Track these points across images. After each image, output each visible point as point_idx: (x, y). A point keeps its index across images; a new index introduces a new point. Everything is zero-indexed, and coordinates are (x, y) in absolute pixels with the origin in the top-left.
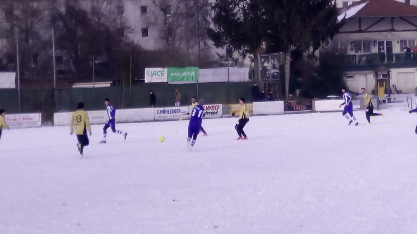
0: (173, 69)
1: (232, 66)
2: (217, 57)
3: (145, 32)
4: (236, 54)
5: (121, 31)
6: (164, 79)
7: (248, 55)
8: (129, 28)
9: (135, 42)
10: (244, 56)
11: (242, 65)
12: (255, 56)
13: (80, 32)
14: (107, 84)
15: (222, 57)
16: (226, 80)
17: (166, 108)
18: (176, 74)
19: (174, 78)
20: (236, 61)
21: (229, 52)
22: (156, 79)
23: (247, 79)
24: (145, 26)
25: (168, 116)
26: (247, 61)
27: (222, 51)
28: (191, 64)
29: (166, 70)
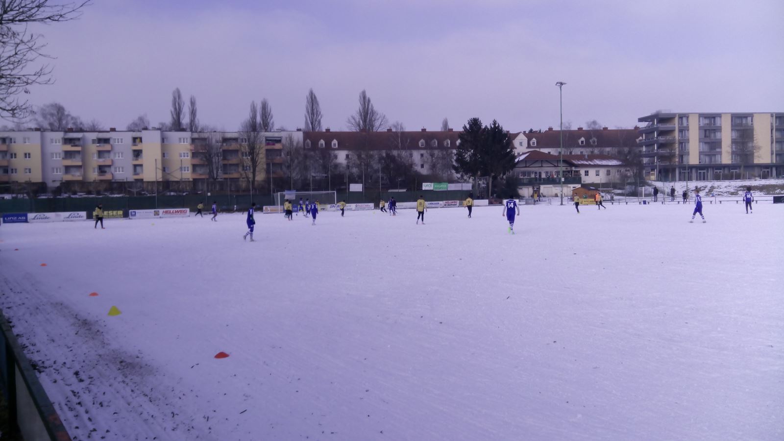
0: (436, 183)
1: (464, 183)
2: (456, 178)
3: (422, 166)
4: (465, 177)
5: (411, 165)
6: (432, 188)
7: (471, 177)
8: (415, 164)
9: (418, 170)
10: (469, 178)
11: (468, 182)
12: (475, 178)
13: (392, 166)
14: (404, 190)
15: (459, 178)
16: (461, 189)
17: (433, 202)
18: (437, 186)
19: (436, 188)
20: (466, 180)
21: (462, 176)
22: (427, 188)
23: (471, 189)
24: (422, 163)
25: (433, 206)
26: (471, 180)
27: (459, 175)
28: (444, 182)
29: (432, 184)
